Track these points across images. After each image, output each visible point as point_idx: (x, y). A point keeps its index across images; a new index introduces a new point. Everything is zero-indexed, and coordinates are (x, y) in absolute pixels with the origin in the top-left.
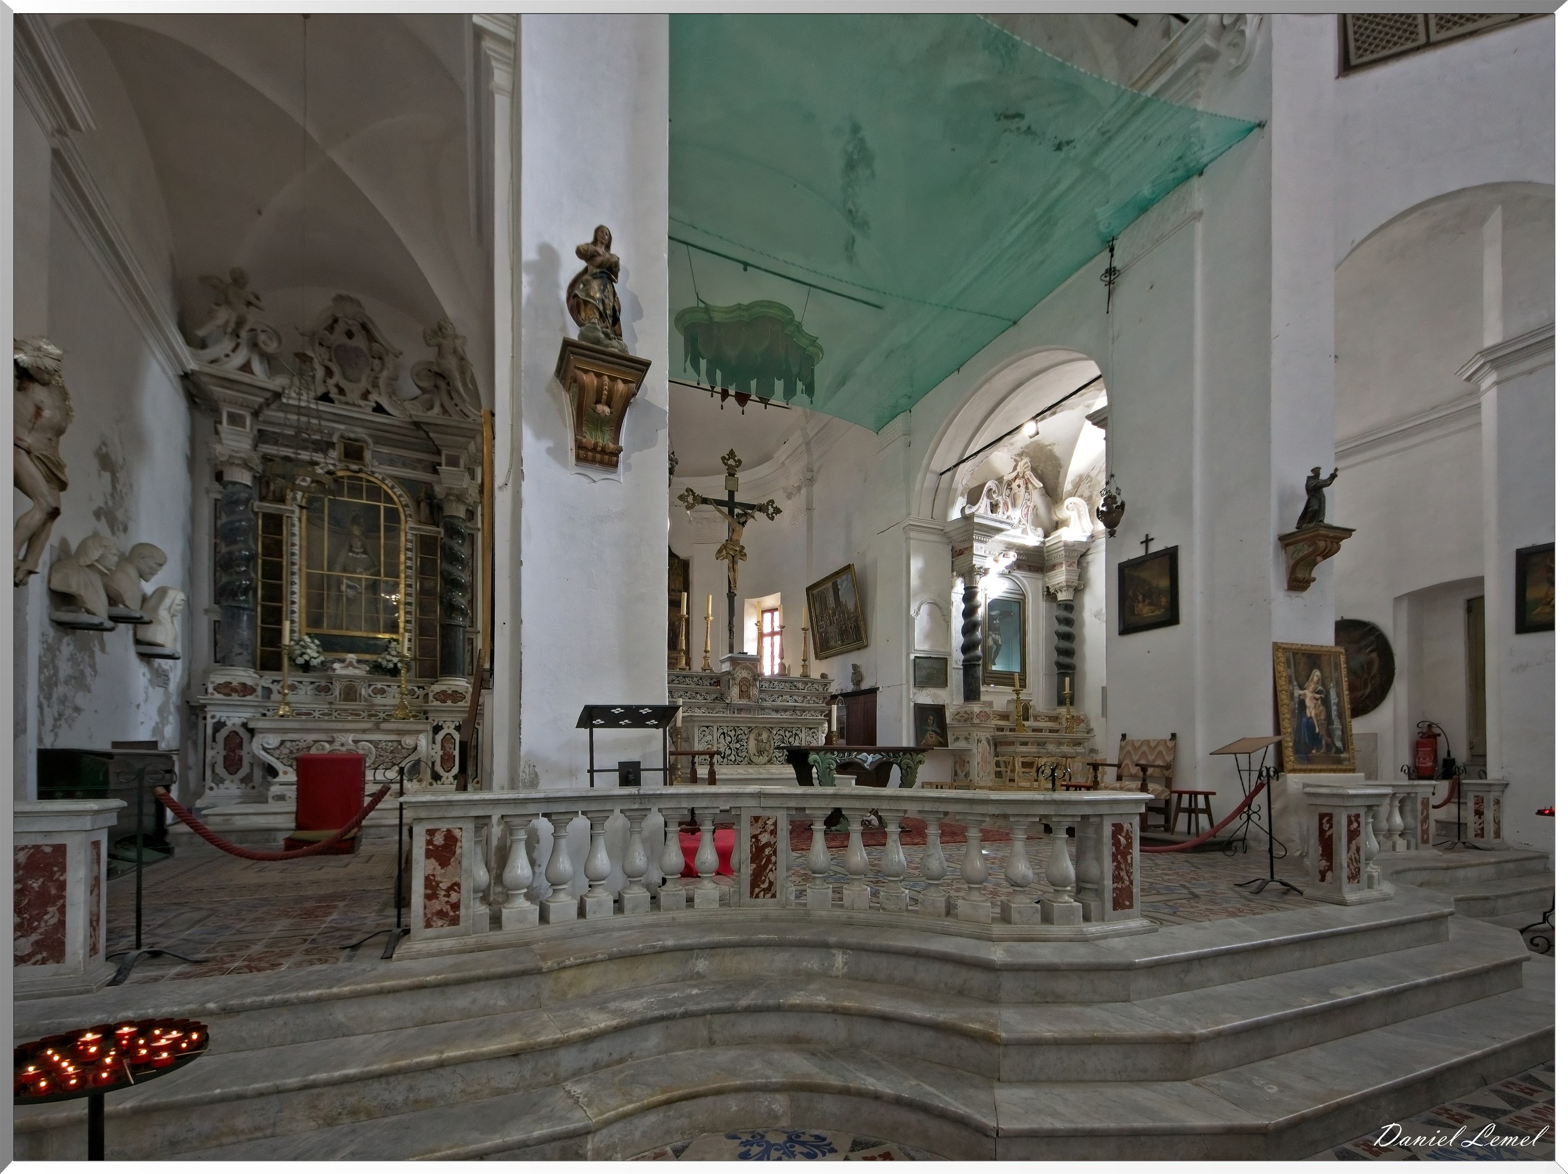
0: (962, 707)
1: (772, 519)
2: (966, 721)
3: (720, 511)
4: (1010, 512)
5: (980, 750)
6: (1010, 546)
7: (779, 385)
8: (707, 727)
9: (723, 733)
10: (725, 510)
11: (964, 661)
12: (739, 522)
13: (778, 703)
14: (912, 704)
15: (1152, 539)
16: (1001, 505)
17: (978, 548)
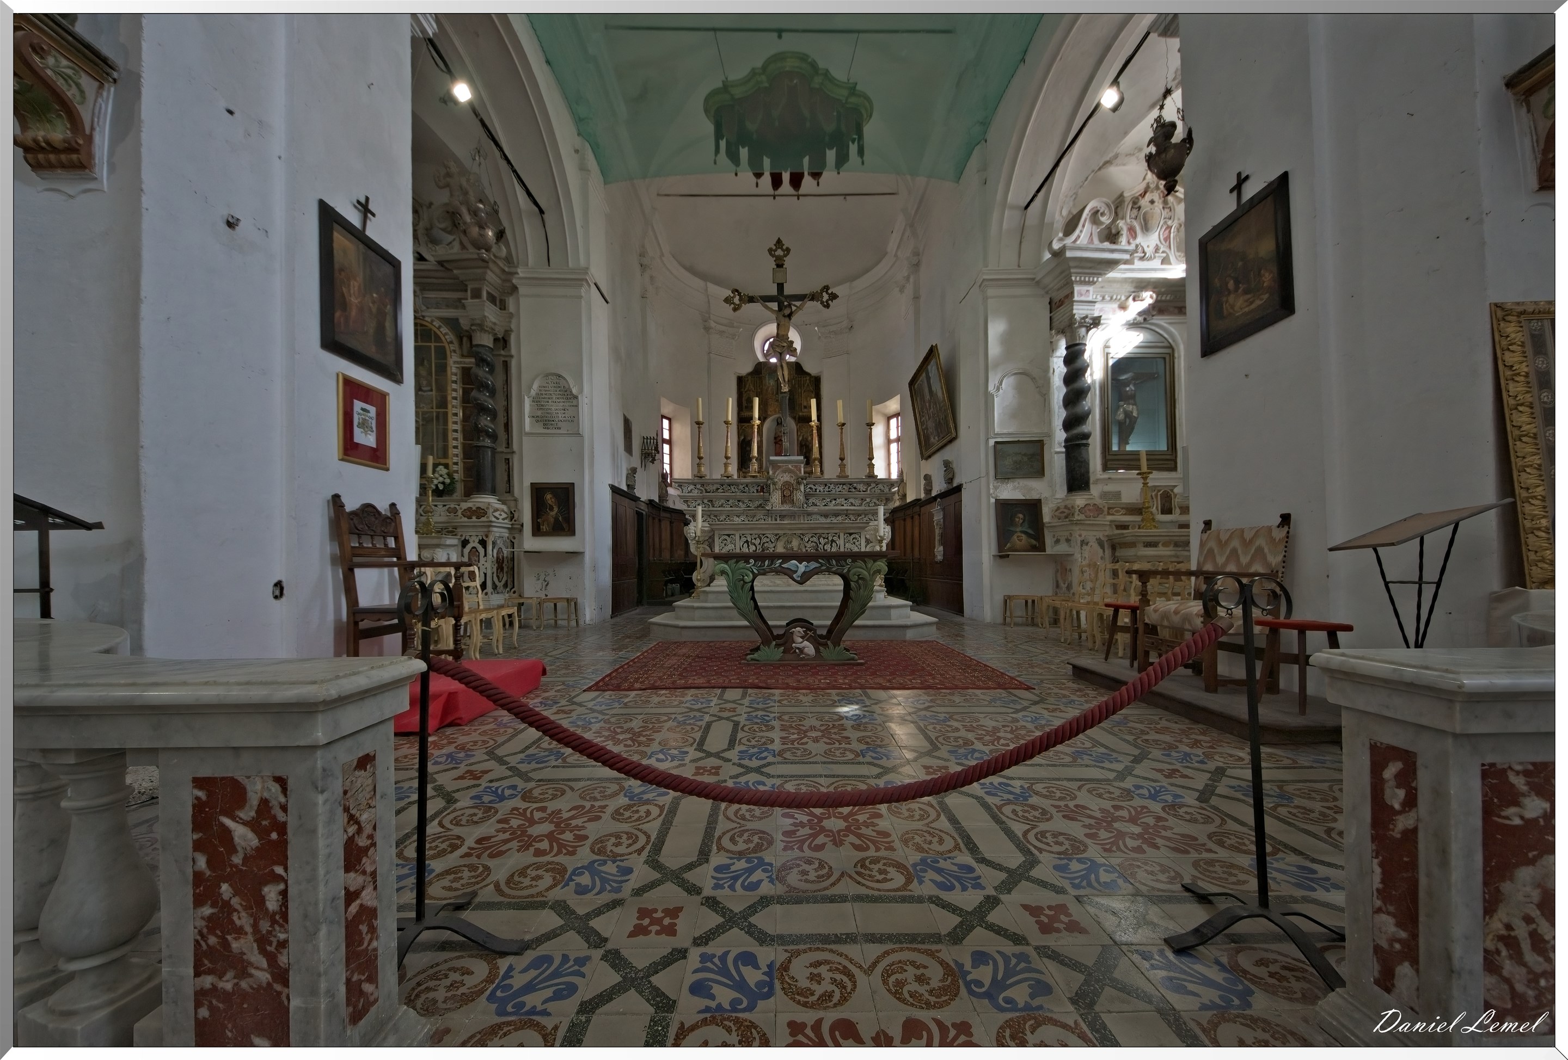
0: (1063, 500)
1: (828, 306)
2: (1066, 517)
3: (767, 307)
4: (1140, 239)
5: (1086, 554)
6: (1141, 285)
7: (831, 155)
8: (729, 535)
9: (747, 542)
10: (774, 306)
11: (1066, 441)
12: (784, 316)
13: (831, 507)
14: (993, 500)
15: (1247, 178)
16: (1125, 232)
17: (1080, 292)
